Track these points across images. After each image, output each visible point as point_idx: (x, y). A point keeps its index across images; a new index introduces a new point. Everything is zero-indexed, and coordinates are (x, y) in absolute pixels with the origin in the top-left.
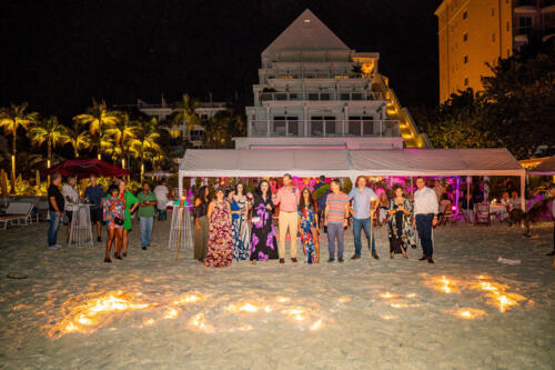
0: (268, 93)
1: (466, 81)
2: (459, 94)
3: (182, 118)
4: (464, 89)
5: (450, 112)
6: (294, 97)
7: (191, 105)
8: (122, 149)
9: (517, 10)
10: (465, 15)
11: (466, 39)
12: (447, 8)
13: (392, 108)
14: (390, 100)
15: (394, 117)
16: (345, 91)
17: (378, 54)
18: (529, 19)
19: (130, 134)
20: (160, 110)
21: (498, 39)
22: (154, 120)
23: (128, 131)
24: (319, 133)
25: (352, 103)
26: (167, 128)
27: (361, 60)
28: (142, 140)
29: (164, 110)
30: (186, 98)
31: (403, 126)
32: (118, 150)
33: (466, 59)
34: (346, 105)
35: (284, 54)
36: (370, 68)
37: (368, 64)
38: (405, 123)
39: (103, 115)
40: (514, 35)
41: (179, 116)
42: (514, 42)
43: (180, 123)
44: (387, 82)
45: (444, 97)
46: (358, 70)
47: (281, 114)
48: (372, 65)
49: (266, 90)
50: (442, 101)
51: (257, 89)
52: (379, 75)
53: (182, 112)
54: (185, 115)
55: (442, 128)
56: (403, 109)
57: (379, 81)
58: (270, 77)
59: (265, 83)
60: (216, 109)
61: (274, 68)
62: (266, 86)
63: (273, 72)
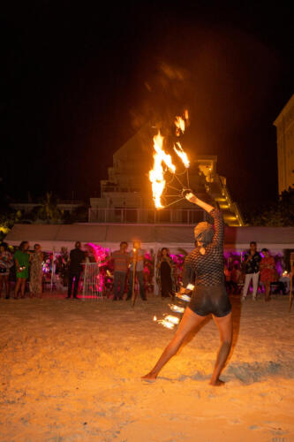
0: (111, 187)
3: (44, 212)
7: (53, 202)
12: (284, 119)
13: (226, 203)
14: (224, 197)
15: (226, 210)
17: (216, 157)
20: (26, 205)
22: (19, 213)
29: (29, 205)
30: (48, 196)
36: (209, 169)
37: (207, 165)
38: (234, 215)
41: (42, 210)
44: (225, 182)
48: (212, 167)
49: (109, 184)
51: (103, 183)
52: (217, 175)
53: (45, 208)
54: (47, 209)
55: (264, 218)
56: (234, 204)
57: (217, 181)
58: (116, 174)
59: (111, 178)
60: (76, 206)
61: (120, 166)
62: (110, 181)
63: (118, 170)
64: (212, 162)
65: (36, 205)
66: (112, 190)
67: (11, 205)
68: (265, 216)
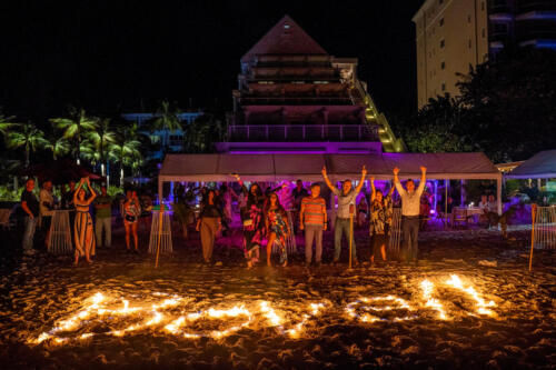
0: (246, 100)
1: (444, 86)
2: (436, 99)
3: (162, 124)
4: (443, 96)
7: (172, 110)
8: (102, 154)
9: (493, 18)
10: (442, 22)
11: (443, 44)
12: (425, 15)
13: (371, 113)
14: (369, 106)
15: (373, 122)
17: (356, 60)
18: (504, 26)
19: (109, 139)
20: (139, 115)
21: (474, 46)
22: (135, 126)
23: (107, 136)
25: (331, 108)
26: (147, 134)
27: (340, 65)
28: (122, 145)
30: (166, 105)
31: (382, 131)
32: (97, 155)
33: (443, 65)
34: (325, 110)
35: (263, 60)
36: (349, 74)
37: (348, 68)
38: (383, 128)
39: (82, 120)
40: (490, 41)
41: (159, 121)
42: (490, 48)
43: (161, 127)
44: (365, 87)
45: (422, 103)
46: (337, 75)
47: (261, 118)
48: (351, 71)
49: (245, 95)
50: (420, 107)
51: (236, 95)
52: (358, 81)
53: (162, 117)
54: (166, 120)
55: (420, 132)
56: (382, 114)
57: (358, 87)
58: (249, 82)
59: (244, 87)
60: (196, 115)
61: (254, 73)
62: (244, 91)
63: (252, 78)
64: (352, 65)
65: (151, 115)
67: (123, 115)
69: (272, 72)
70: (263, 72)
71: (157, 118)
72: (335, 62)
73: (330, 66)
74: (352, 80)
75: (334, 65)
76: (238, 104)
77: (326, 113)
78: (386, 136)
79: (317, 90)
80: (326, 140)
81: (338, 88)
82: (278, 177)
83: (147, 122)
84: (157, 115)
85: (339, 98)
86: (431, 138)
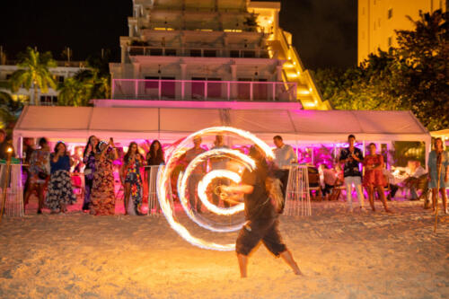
0: (138, 48)
1: (389, 40)
3: (29, 79)
4: (386, 49)
5: (363, 76)
6: (171, 53)
7: (42, 61)
13: (294, 70)
14: (291, 62)
15: (296, 84)
16: (235, 48)
17: (279, 4)
24: (199, 96)
25: (240, 62)
26: (9, 92)
27: (257, 10)
30: (35, 55)
31: (306, 93)
33: (390, 14)
34: (234, 63)
36: (269, 22)
37: (269, 14)
38: (306, 86)
41: (25, 75)
43: (26, 85)
44: (289, 39)
46: (251, 23)
47: (154, 72)
48: (272, 19)
49: (135, 43)
51: (124, 42)
52: (280, 30)
53: (30, 71)
54: (34, 75)
55: (350, 93)
56: (307, 71)
57: (280, 38)
58: (143, 28)
59: (135, 34)
60: (76, 70)
61: (148, 16)
62: (135, 38)
63: (146, 21)
64: (272, 11)
65: (16, 68)
66: (140, 53)
68: (352, 90)
69: (172, 17)
70: (160, 16)
71: (22, 72)
72: (250, 6)
73: (246, 12)
74: (273, 30)
75: (250, 10)
76: (126, 53)
77: (234, 68)
78: (310, 98)
79: (227, 39)
80: (232, 99)
81: (252, 37)
82: (162, 135)
83: (8, 76)
84: (22, 68)
85: (253, 50)
86: (364, 100)
